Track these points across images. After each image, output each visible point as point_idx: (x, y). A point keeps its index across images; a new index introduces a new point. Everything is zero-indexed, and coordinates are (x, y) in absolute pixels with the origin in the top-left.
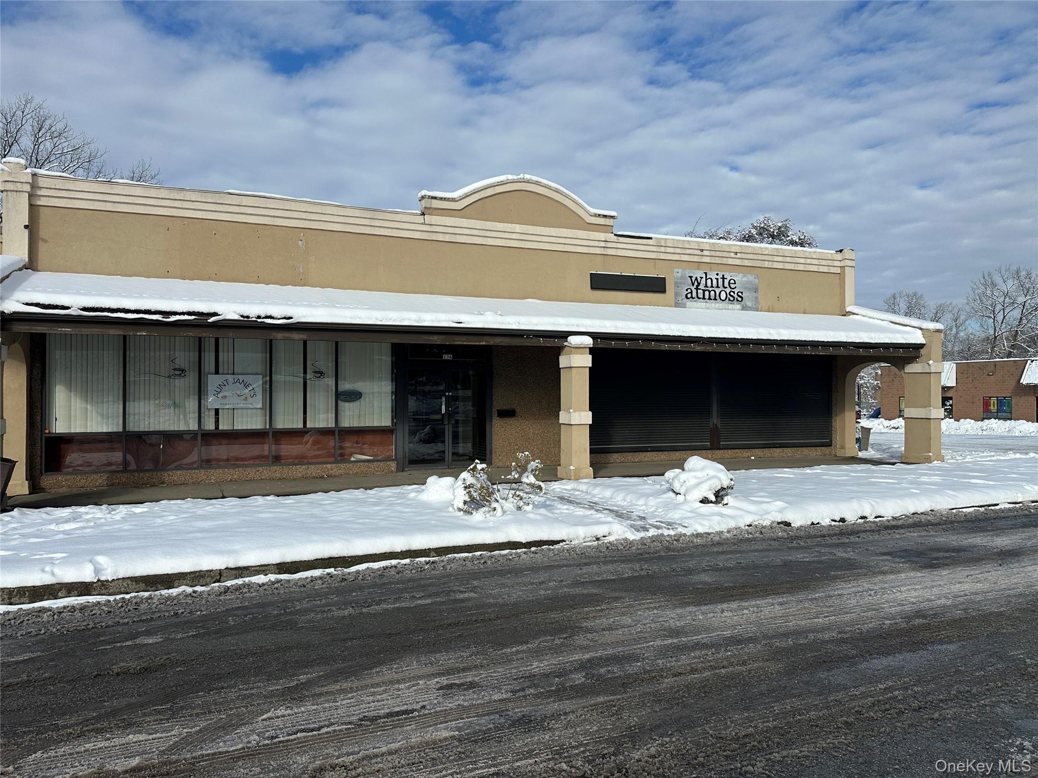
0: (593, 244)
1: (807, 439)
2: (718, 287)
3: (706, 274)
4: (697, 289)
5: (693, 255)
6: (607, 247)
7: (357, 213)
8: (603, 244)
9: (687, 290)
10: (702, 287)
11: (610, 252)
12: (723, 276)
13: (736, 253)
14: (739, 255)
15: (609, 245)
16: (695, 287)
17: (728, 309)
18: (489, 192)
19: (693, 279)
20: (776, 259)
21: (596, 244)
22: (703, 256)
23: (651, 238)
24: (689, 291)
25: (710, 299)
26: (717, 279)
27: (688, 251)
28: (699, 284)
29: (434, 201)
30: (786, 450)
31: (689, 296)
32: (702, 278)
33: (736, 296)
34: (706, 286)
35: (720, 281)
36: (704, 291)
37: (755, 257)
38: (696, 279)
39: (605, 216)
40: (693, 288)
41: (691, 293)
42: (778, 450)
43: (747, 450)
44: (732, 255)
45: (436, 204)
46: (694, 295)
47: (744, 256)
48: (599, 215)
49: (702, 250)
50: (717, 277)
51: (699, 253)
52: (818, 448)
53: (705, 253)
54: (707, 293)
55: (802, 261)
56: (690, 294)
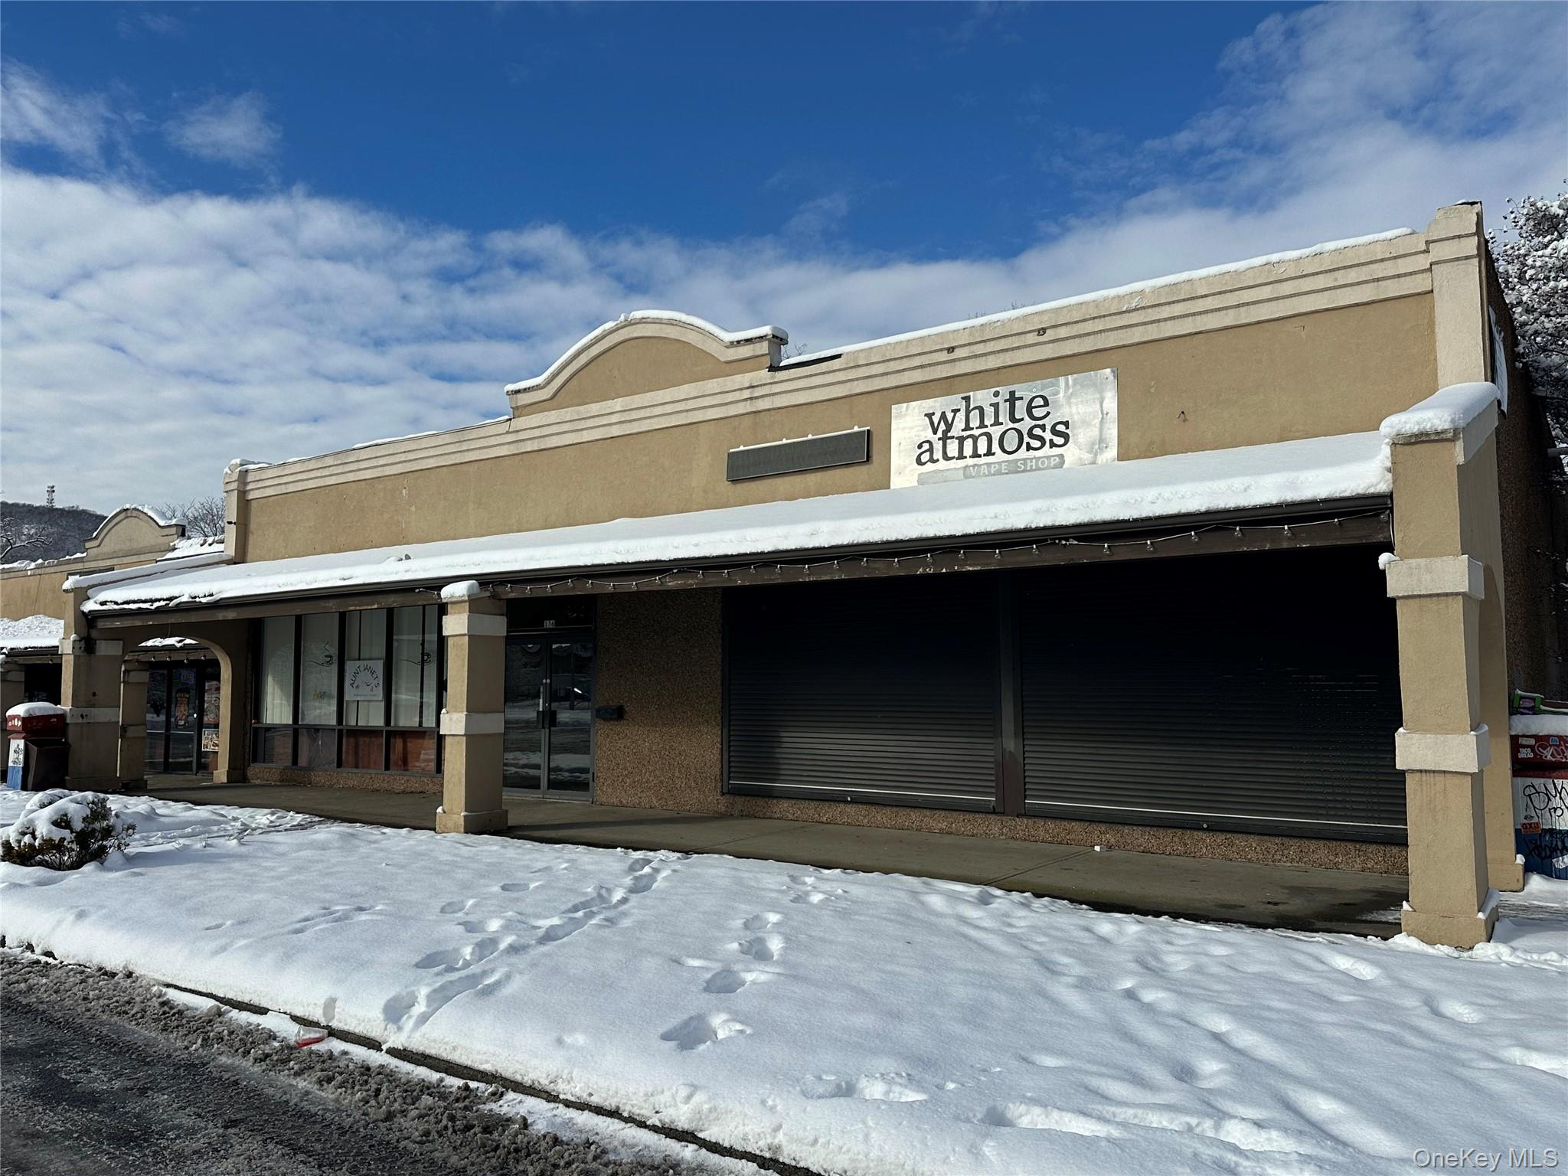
0: (730, 397)
1: (1328, 817)
2: (997, 423)
3: (967, 399)
4: (945, 439)
5: (930, 365)
6: (756, 398)
7: (448, 439)
8: (746, 394)
9: (920, 446)
10: (957, 429)
11: (762, 405)
12: (1012, 393)
13: (1042, 331)
14: (1050, 335)
15: (758, 392)
16: (940, 434)
17: (1024, 471)
18: (583, 359)
19: (936, 419)
20: (1166, 311)
21: (737, 396)
22: (954, 360)
23: (839, 356)
24: (926, 446)
25: (975, 455)
26: (996, 406)
27: (917, 361)
28: (949, 426)
29: (519, 396)
30: (1240, 841)
31: (925, 457)
32: (955, 411)
33: (1048, 435)
34: (967, 428)
35: (1004, 408)
36: (961, 440)
37: (1099, 325)
38: (943, 416)
39: (749, 341)
40: (934, 438)
41: (931, 450)
42: (1208, 838)
43: (1103, 827)
44: (1032, 338)
45: (524, 399)
46: (938, 455)
47: (1063, 332)
48: (738, 342)
49: (951, 350)
50: (995, 400)
51: (944, 356)
52: (1372, 848)
53: (959, 353)
54: (968, 445)
55: (1266, 292)
56: (928, 453)
